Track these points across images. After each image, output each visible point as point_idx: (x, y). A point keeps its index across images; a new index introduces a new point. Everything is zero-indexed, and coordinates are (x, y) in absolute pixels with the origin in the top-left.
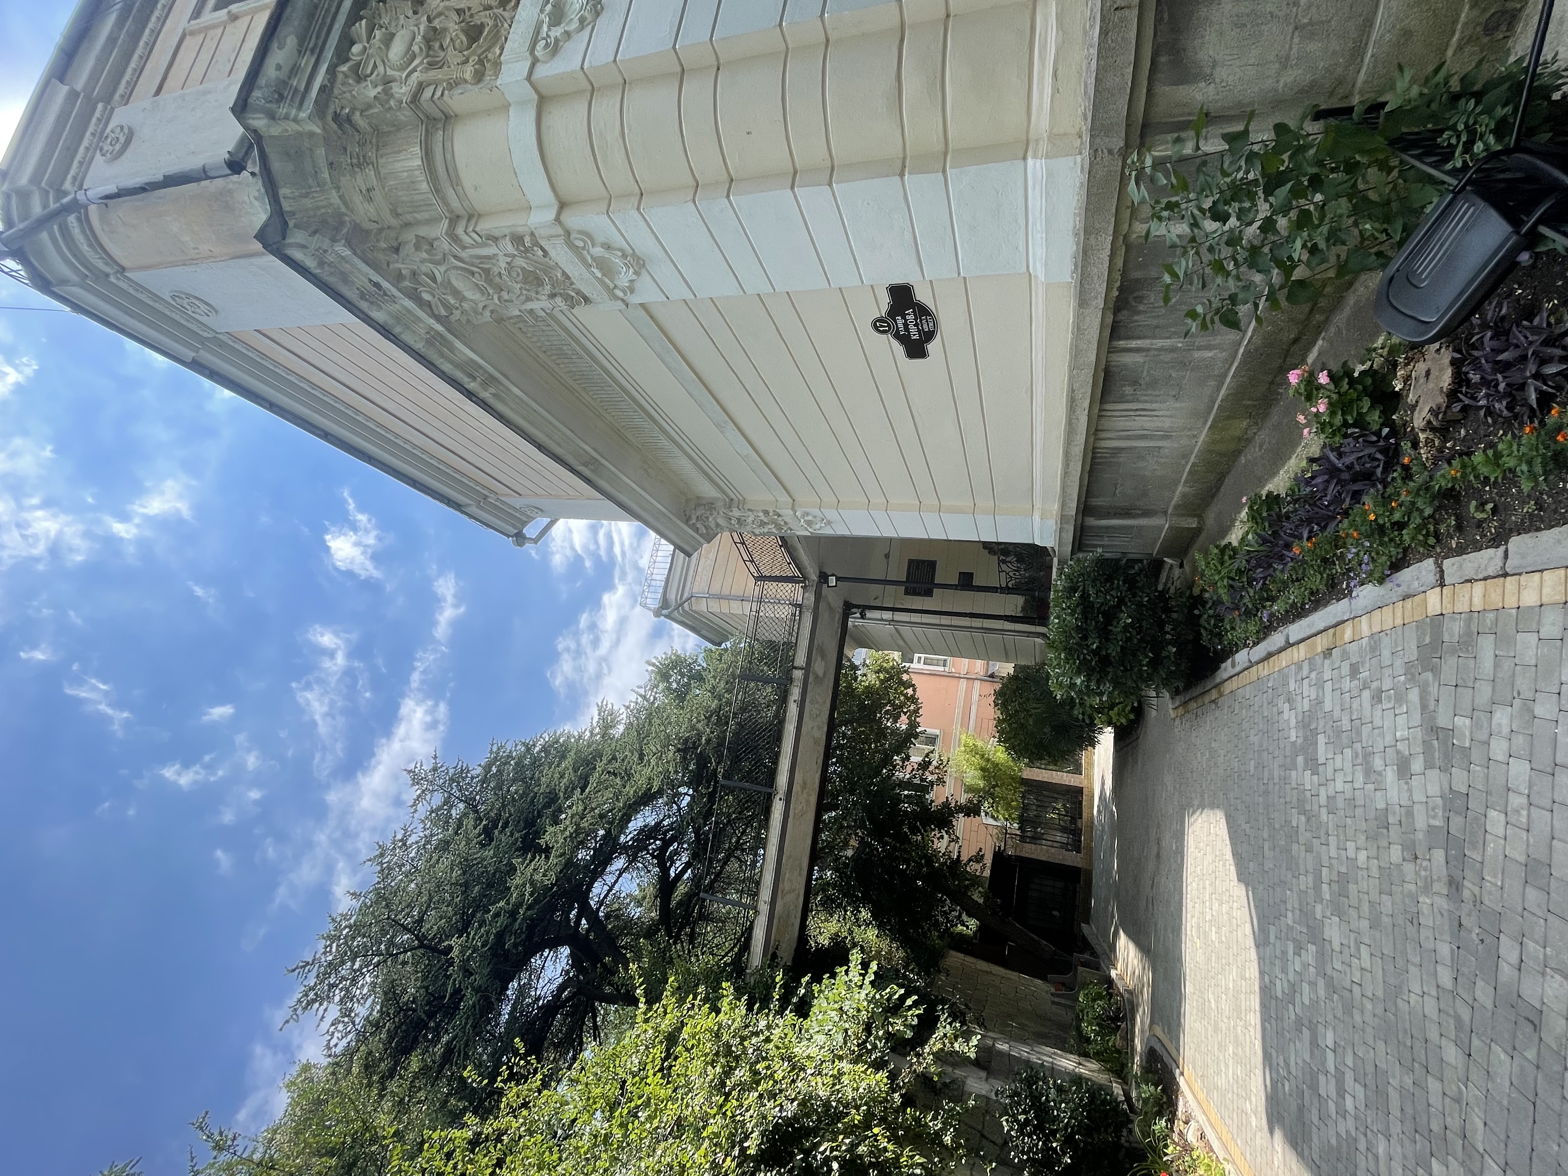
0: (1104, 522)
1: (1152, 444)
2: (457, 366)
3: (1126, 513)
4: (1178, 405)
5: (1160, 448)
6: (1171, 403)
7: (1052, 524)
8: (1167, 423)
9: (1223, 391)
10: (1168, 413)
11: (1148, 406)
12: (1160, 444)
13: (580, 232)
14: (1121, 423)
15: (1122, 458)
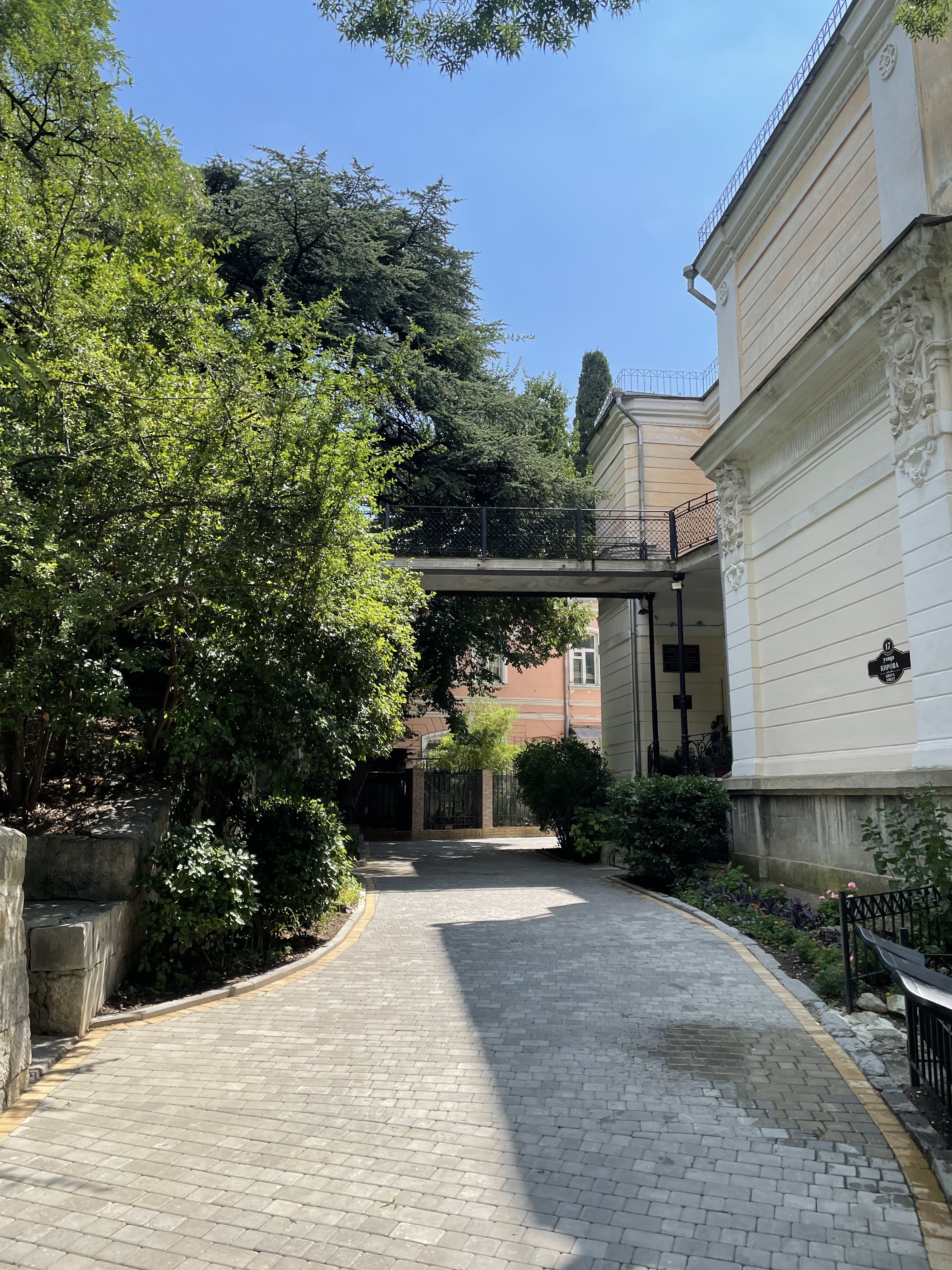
0: (757, 811)
1: (820, 835)
2: (845, 317)
3: (766, 827)
4: (847, 846)
5: (817, 841)
6: (848, 841)
7: (751, 773)
8: (834, 842)
9: (856, 872)
10: (841, 841)
11: (845, 827)
12: (820, 840)
13: (936, 447)
14: (832, 812)
15: (808, 817)
